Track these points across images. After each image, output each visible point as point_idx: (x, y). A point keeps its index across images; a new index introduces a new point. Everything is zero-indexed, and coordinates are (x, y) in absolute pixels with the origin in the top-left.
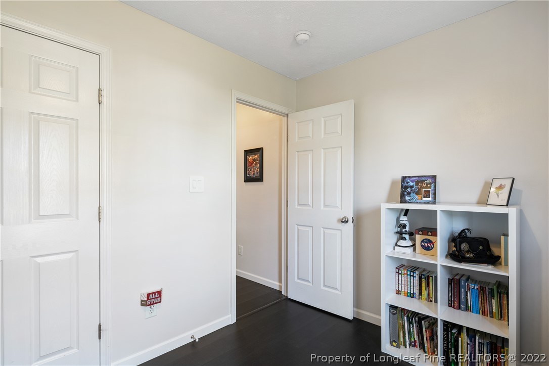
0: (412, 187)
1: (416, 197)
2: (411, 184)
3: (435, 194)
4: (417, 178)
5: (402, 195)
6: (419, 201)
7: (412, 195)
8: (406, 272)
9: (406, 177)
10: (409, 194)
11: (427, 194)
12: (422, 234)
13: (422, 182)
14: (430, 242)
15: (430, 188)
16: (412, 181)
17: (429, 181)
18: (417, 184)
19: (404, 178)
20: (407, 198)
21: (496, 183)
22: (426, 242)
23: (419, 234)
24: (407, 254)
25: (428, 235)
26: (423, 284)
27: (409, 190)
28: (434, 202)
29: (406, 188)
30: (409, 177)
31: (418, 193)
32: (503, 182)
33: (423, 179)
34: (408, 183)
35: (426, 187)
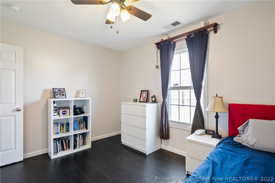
0: (57, 92)
1: (60, 96)
2: (57, 91)
3: (65, 95)
4: (58, 89)
5: (54, 96)
6: (61, 97)
7: (58, 95)
8: (55, 125)
9: (54, 88)
10: (57, 95)
11: (63, 95)
12: (63, 109)
13: (61, 90)
14: (65, 111)
15: (64, 93)
16: (57, 90)
17: (63, 90)
18: (59, 91)
19: (53, 89)
20: (57, 97)
21: (81, 92)
22: (64, 112)
23: (61, 109)
24: (57, 117)
25: (65, 109)
26: (62, 128)
27: (56, 93)
28: (66, 98)
29: (55, 93)
30: (55, 88)
31: (60, 95)
32: (83, 91)
33: (61, 89)
34: (55, 91)
35: (62, 93)
